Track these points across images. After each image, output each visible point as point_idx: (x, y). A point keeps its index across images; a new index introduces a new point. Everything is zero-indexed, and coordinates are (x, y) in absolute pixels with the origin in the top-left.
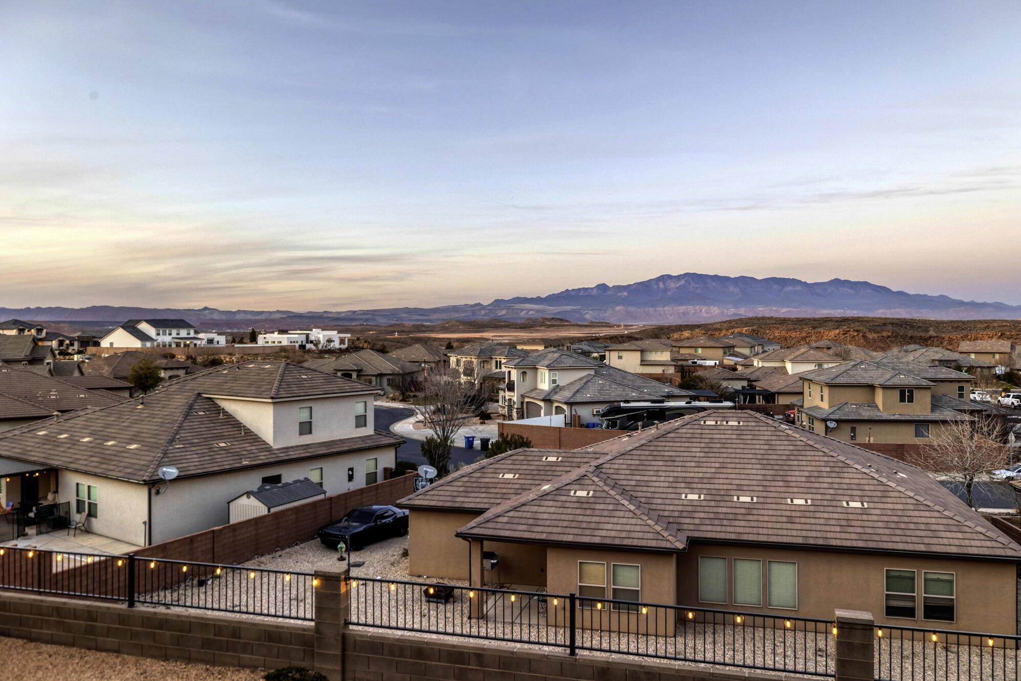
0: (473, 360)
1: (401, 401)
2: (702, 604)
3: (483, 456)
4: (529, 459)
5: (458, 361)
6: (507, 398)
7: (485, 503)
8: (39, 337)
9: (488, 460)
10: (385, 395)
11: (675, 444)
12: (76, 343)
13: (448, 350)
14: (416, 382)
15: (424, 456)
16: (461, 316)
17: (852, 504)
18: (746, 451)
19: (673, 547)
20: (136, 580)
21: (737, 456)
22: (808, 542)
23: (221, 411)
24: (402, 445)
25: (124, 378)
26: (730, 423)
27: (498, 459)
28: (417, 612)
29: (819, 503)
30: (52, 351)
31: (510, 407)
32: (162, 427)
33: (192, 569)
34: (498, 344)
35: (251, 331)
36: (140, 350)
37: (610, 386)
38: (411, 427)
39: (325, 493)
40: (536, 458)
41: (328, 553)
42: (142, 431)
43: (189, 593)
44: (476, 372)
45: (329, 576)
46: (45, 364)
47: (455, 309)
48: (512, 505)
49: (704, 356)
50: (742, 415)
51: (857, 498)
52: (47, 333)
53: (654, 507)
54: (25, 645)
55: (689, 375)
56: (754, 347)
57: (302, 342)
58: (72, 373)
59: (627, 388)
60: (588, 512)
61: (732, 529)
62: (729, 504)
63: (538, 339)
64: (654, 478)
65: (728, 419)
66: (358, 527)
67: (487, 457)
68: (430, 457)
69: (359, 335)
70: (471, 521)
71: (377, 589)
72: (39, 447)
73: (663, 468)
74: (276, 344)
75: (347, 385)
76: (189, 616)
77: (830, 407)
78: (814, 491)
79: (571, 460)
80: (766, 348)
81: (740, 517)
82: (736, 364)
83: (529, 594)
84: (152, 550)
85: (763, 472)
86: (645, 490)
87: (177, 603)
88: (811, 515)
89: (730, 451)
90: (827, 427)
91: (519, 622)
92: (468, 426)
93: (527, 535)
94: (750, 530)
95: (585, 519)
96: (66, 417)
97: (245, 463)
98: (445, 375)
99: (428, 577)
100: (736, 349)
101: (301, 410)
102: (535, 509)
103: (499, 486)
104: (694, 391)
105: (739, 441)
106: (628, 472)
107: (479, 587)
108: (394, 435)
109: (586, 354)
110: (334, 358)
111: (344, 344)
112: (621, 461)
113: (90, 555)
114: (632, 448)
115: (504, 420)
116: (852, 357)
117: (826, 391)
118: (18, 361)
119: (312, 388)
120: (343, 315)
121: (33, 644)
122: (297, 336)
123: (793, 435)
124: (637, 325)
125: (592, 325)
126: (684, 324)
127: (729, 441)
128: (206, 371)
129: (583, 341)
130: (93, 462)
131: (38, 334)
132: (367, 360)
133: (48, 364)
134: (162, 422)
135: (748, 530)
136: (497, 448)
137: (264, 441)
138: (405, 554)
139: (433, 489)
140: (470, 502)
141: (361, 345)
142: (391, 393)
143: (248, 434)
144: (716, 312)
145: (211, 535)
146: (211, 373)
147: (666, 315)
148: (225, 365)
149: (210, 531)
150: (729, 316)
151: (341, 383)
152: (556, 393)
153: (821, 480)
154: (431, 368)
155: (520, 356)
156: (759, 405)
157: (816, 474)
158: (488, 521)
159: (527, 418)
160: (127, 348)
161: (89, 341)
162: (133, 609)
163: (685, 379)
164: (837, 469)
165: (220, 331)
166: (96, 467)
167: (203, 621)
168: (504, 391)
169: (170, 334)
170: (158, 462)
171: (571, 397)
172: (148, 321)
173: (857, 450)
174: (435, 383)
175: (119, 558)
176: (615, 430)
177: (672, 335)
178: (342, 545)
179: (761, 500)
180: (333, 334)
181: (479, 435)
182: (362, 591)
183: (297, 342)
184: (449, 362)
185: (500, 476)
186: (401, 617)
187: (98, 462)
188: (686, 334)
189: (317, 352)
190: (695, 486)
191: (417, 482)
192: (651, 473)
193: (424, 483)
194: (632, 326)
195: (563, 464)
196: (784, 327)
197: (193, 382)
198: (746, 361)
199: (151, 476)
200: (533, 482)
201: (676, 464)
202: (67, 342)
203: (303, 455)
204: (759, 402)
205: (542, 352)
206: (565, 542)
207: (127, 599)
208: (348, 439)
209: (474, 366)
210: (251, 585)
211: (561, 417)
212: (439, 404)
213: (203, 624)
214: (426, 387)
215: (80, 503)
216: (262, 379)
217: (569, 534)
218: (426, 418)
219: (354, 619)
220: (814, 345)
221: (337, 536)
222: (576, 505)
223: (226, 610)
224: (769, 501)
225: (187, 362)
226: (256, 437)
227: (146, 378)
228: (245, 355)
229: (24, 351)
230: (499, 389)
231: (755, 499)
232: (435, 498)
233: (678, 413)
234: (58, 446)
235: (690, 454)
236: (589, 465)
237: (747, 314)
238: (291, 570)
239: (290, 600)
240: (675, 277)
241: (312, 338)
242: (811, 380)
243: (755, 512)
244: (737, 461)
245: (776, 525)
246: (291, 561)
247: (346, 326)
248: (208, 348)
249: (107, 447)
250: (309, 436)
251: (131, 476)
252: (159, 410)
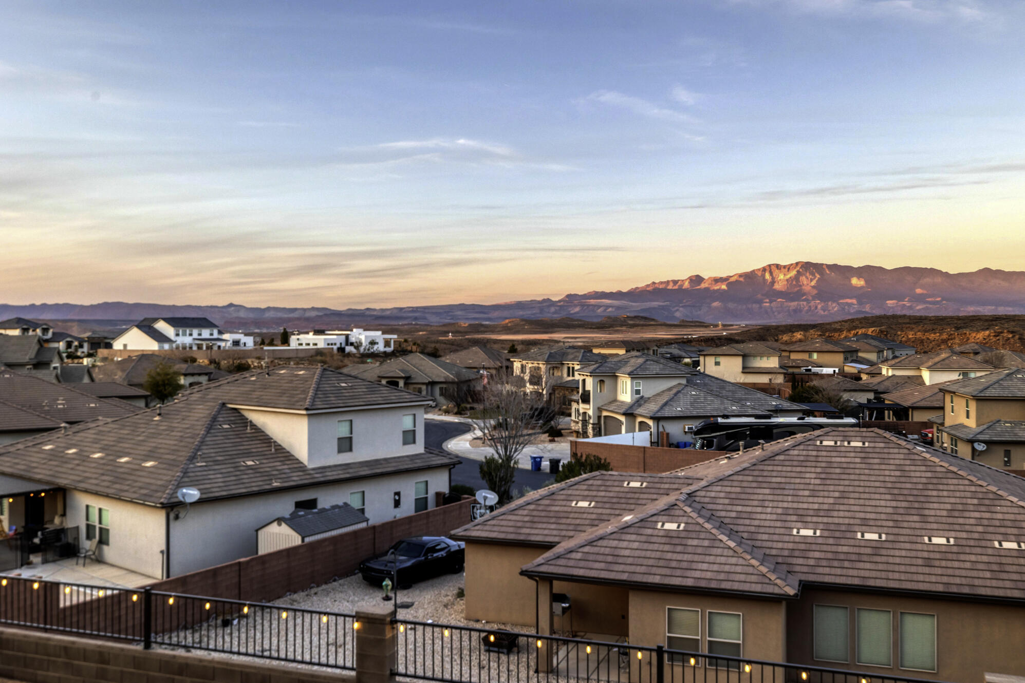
0: (541, 366)
1: (456, 414)
2: (818, 663)
3: (553, 480)
4: (607, 484)
5: (523, 367)
6: (581, 411)
7: (556, 536)
8: (45, 337)
9: (559, 485)
10: (437, 407)
11: (785, 469)
12: (86, 345)
13: (511, 354)
14: (474, 391)
15: (483, 479)
16: (527, 313)
17: (1006, 545)
18: (873, 478)
19: (782, 592)
20: (153, 618)
21: (862, 484)
22: (951, 590)
23: (249, 424)
24: (456, 466)
25: (140, 385)
26: (853, 444)
27: (570, 484)
28: (475, 662)
29: (964, 542)
30: (59, 353)
31: (585, 422)
32: (181, 441)
33: (216, 607)
34: (570, 347)
35: (282, 331)
36: (157, 353)
37: (705, 398)
38: (468, 445)
39: (367, 520)
40: (616, 483)
41: (371, 591)
42: (160, 446)
43: (213, 635)
44: (544, 380)
45: (372, 619)
46: (52, 369)
47: (520, 305)
48: (586, 538)
49: (821, 361)
50: (868, 434)
51: (1013, 538)
52: (54, 334)
53: (758, 544)
55: (802, 385)
56: (883, 351)
57: (341, 344)
58: (81, 379)
59: (726, 401)
60: (679, 549)
61: (855, 573)
62: (852, 542)
63: (618, 341)
64: (759, 510)
65: (850, 439)
66: (405, 562)
67: (557, 481)
68: (490, 480)
69: (406, 337)
70: (539, 556)
71: (429, 635)
72: (44, 464)
73: (770, 497)
74: (311, 347)
75: (393, 395)
76: (212, 661)
77: (978, 425)
78: (957, 528)
79: (658, 486)
80: (897, 353)
81: (865, 558)
82: (859, 372)
83: (608, 645)
84: (170, 583)
85: (894, 504)
86: (748, 523)
87: (198, 646)
88: (954, 557)
89: (852, 477)
90: (974, 449)
91: (596, 678)
92: (535, 444)
93: (604, 575)
94: (878, 574)
95: (675, 556)
96: (74, 430)
97: (275, 484)
98: (507, 383)
99: (487, 622)
100: (860, 354)
101: (340, 424)
102: (614, 544)
103: (572, 515)
104: (809, 404)
105: (863, 466)
106: (727, 501)
107: (547, 635)
108: (448, 454)
109: (676, 359)
110: (378, 364)
111: (390, 346)
112: (719, 488)
113: (101, 588)
114: (732, 473)
115: (577, 437)
116: (1006, 365)
117: (973, 406)
118: (22, 365)
119: (352, 397)
120: (388, 313)
122: (335, 337)
123: (933, 459)
124: (741, 324)
125: (683, 324)
126: (796, 323)
127: (852, 466)
128: (231, 378)
129: (672, 344)
130: (104, 481)
131: (43, 335)
132: (417, 366)
133: (55, 368)
134: (181, 437)
135: (873, 574)
136: (568, 470)
137: (297, 459)
138: (461, 594)
139: (493, 518)
140: (537, 535)
141: (409, 348)
142: (445, 404)
143: (278, 451)
144: (836, 309)
145: (237, 568)
146: (237, 380)
147: (774, 312)
148: (253, 370)
149: (236, 564)
150: (851, 314)
151: (386, 392)
152: (640, 406)
153: (967, 514)
154: (492, 376)
155: (596, 362)
156: (888, 423)
157: (960, 507)
158: (558, 557)
159: (606, 435)
160: (143, 351)
161: (100, 343)
162: (150, 651)
163: (797, 390)
164: (987, 502)
165: (248, 331)
166: (108, 487)
167: (229, 668)
168: (578, 403)
169: (191, 335)
170: (177, 483)
171: (658, 411)
172: (166, 320)
173: (1012, 478)
174: (496, 393)
175: (134, 592)
176: (711, 451)
177: (780, 337)
178: (387, 582)
179: (891, 538)
180: (377, 335)
181: (548, 455)
182: (411, 638)
183: (335, 344)
184: (512, 368)
185: (573, 504)
186: (456, 668)
187: (110, 481)
188: (798, 335)
189: (359, 356)
190: (809, 519)
191: (475, 510)
192: (756, 503)
193: (483, 511)
194: (732, 325)
195: (648, 490)
196: (920, 328)
197: (216, 390)
198: (872, 368)
199: (170, 498)
200: (613, 512)
201: (786, 492)
202: (76, 343)
203: (342, 476)
204: (889, 418)
205: (623, 357)
206: (651, 583)
207: (143, 639)
208: (394, 458)
209: (542, 373)
210: (283, 627)
211: (646, 434)
212: (500, 418)
213: (228, 671)
214: (485, 398)
215: (90, 528)
216: (296, 387)
217: (655, 574)
218: (485, 434)
219: (401, 669)
220: (957, 348)
221: (381, 571)
222: (663, 540)
223: (254, 655)
224: (902, 539)
225: (210, 367)
226: (288, 454)
227: (164, 385)
228: (276, 359)
229: (29, 354)
230: (571, 401)
231: (884, 537)
232: (496, 529)
233: (788, 431)
234: (66, 462)
235: (803, 481)
236: (679, 492)
237: (874, 311)
238: (328, 610)
239: (328, 645)
240: (785, 267)
241: (353, 339)
242: (954, 393)
243: (884, 552)
244: (861, 489)
245: (909, 569)
246: (328, 599)
247: (392, 325)
248: (234, 351)
249: (120, 465)
250: (349, 454)
251: (147, 498)
252: (178, 423)
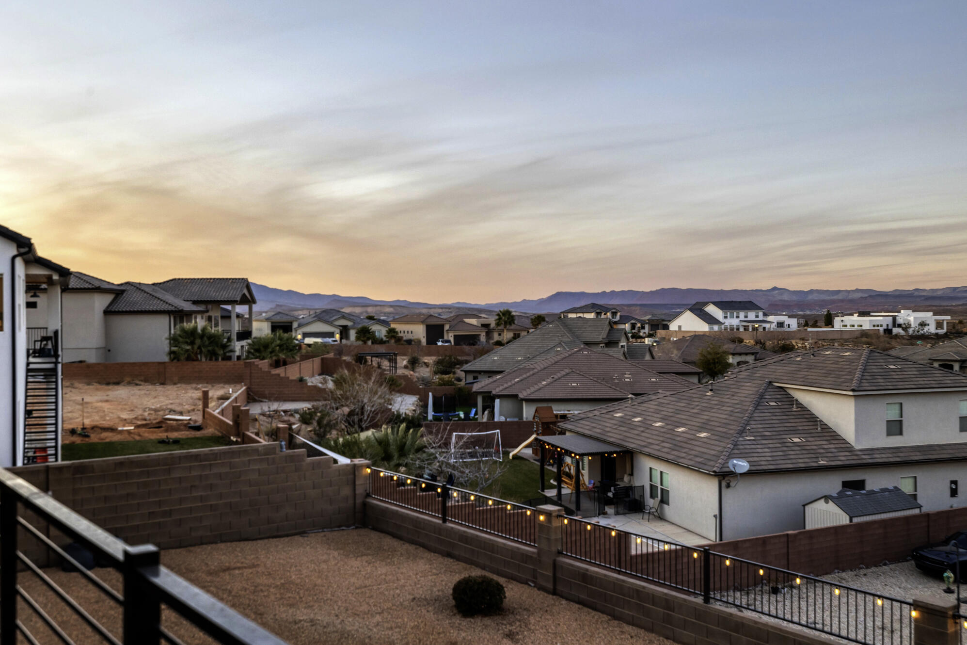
8: (615, 320)
12: (647, 326)
20: (712, 575)
23: (795, 403)
25: (693, 363)
30: (626, 334)
32: (731, 416)
33: (769, 574)
35: (826, 313)
36: (708, 334)
39: (920, 507)
41: (925, 581)
42: (712, 419)
43: (765, 600)
45: (931, 609)
46: (620, 347)
52: (621, 316)
54: (609, 622)
57: (888, 325)
58: (644, 357)
69: (961, 318)
72: (616, 429)
74: (856, 328)
75: (949, 379)
76: (766, 625)
84: (724, 546)
96: (639, 401)
97: (822, 462)
101: (889, 406)
110: (929, 346)
111: (942, 328)
113: (667, 543)
118: (597, 344)
119: (902, 380)
120: (939, 293)
121: (616, 622)
122: (881, 318)
128: (776, 358)
130: (665, 447)
131: (613, 318)
133: (622, 346)
134: (731, 411)
137: (844, 440)
143: (824, 431)
145: (785, 539)
146: (782, 360)
148: (798, 351)
149: (784, 535)
151: (939, 375)
160: (694, 332)
161: (659, 325)
162: (709, 605)
165: (791, 314)
166: (667, 453)
169: (738, 317)
170: (728, 454)
172: (715, 304)
175: (695, 550)
178: (948, 574)
180: (928, 316)
183: (882, 326)
187: (669, 448)
189: (907, 338)
197: (764, 369)
199: (722, 468)
202: (639, 325)
203: (891, 460)
207: (703, 593)
208: (949, 445)
210: (835, 603)
215: (653, 488)
216: (841, 368)
221: (942, 563)
223: (806, 626)
225: (756, 347)
226: (833, 434)
227: (714, 363)
228: (820, 340)
229: (602, 334)
234: (633, 429)
238: (879, 593)
241: (900, 321)
246: (878, 582)
247: (944, 306)
248: (778, 332)
249: (678, 434)
250: (899, 438)
251: (701, 466)
252: (728, 398)
